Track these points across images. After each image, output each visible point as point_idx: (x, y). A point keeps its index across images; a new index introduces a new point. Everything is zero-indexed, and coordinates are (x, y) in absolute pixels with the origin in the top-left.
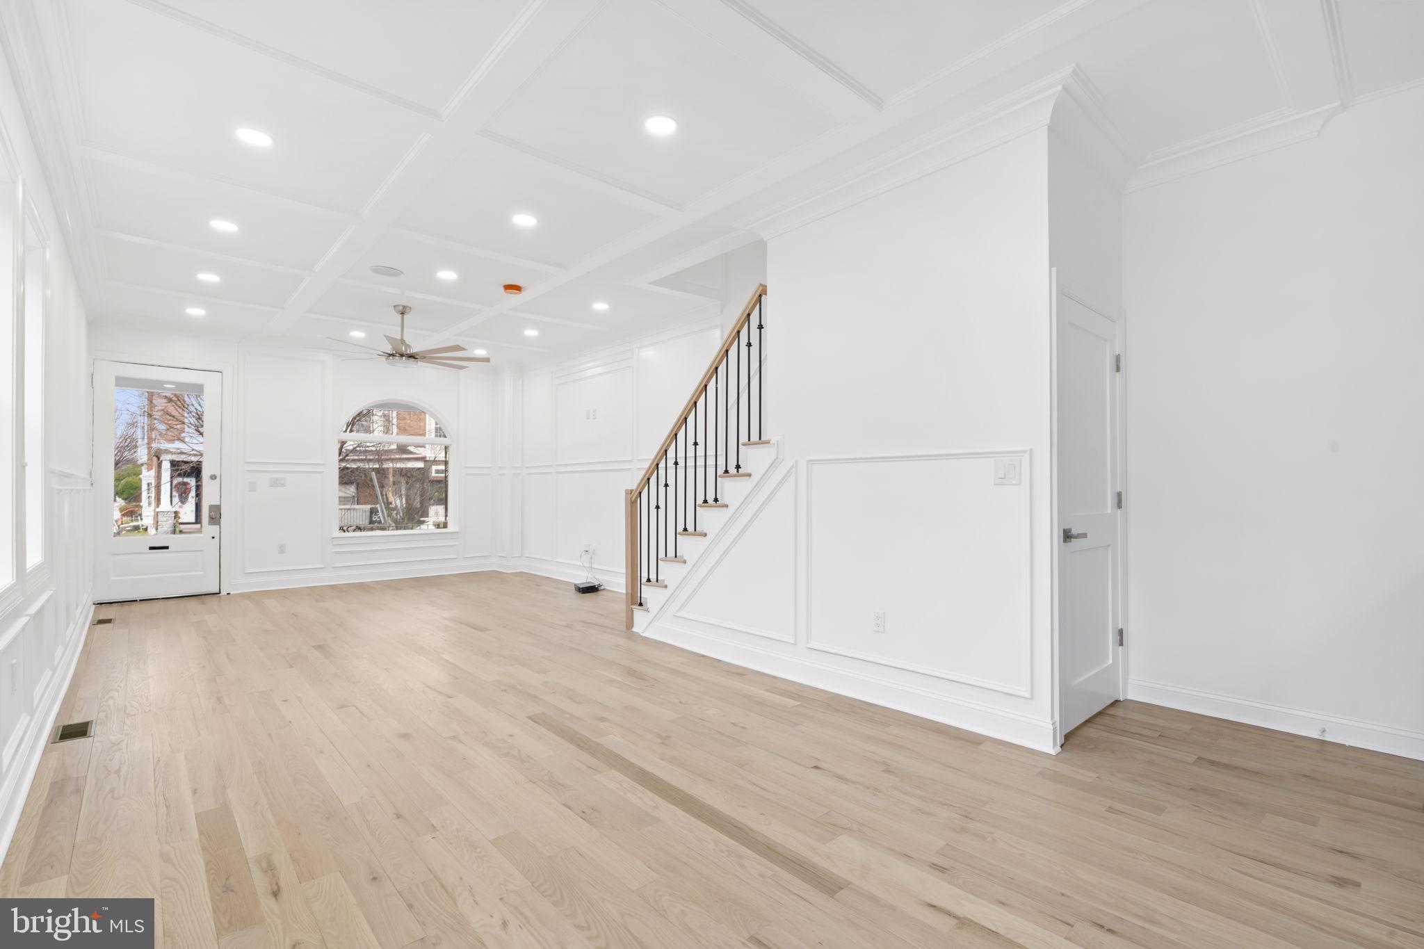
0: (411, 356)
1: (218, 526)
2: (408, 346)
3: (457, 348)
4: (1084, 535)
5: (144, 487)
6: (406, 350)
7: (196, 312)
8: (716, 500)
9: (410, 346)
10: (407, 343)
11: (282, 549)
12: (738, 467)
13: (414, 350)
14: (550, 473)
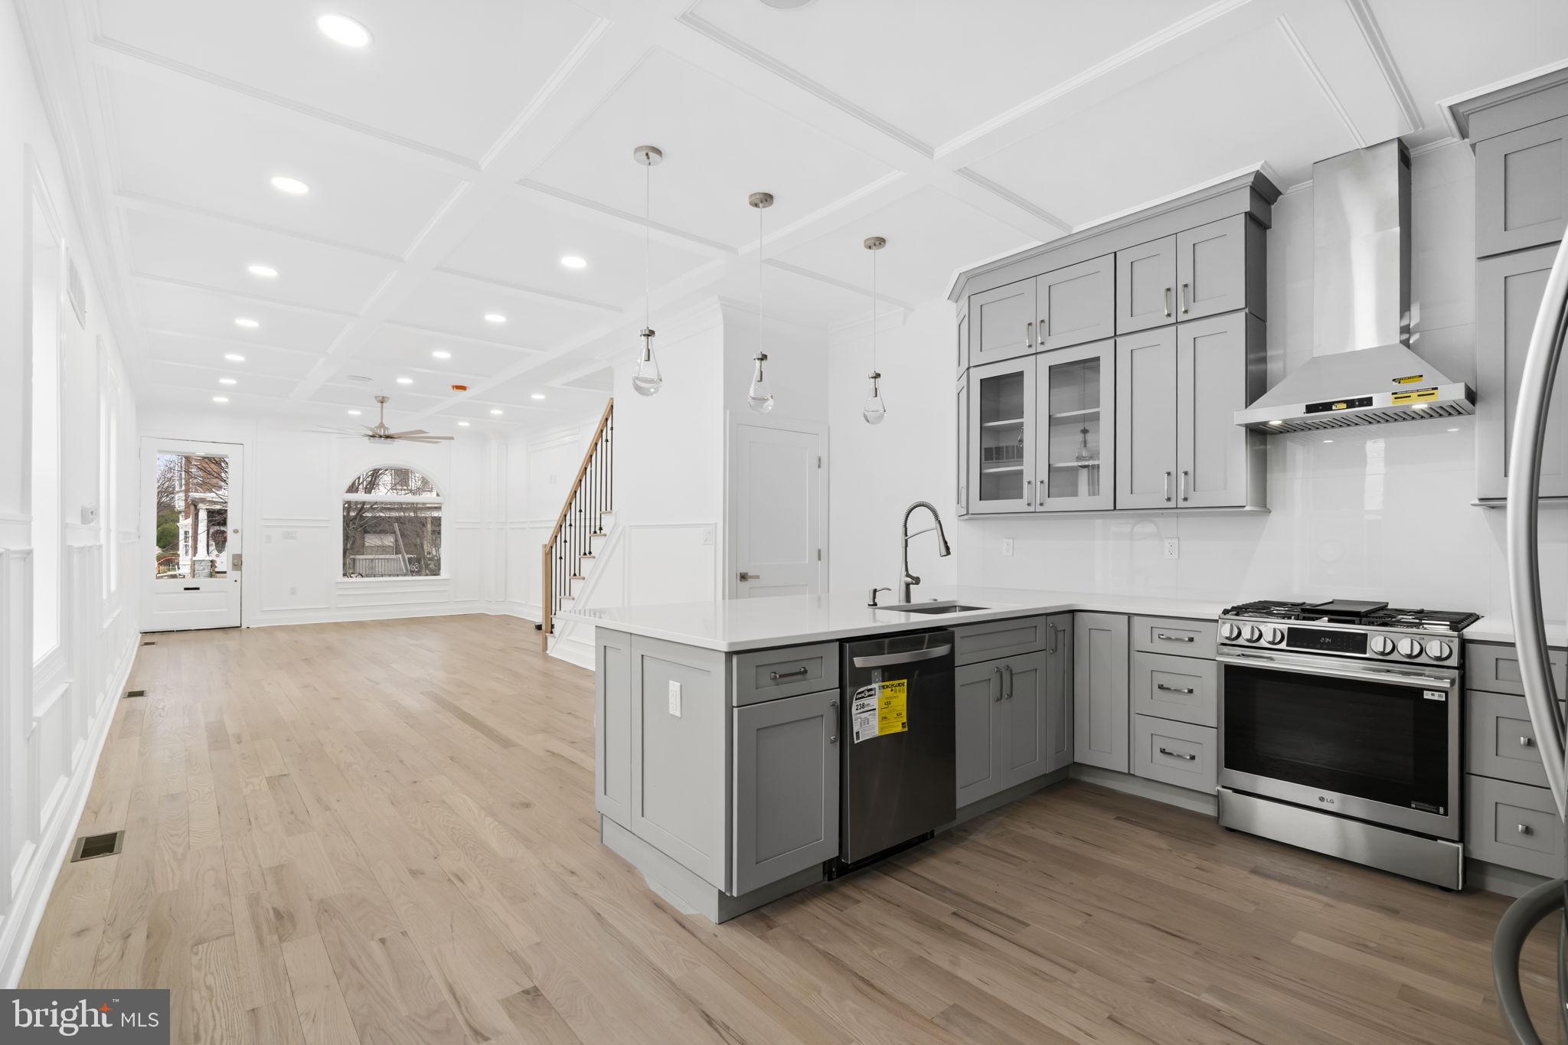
0: (387, 437)
1: (240, 572)
2: (385, 428)
3: (421, 432)
4: (758, 577)
5: (182, 537)
6: (384, 432)
7: (221, 400)
8: (590, 553)
9: (387, 428)
10: (386, 426)
11: (293, 592)
12: (601, 529)
13: (391, 431)
14: (525, 528)
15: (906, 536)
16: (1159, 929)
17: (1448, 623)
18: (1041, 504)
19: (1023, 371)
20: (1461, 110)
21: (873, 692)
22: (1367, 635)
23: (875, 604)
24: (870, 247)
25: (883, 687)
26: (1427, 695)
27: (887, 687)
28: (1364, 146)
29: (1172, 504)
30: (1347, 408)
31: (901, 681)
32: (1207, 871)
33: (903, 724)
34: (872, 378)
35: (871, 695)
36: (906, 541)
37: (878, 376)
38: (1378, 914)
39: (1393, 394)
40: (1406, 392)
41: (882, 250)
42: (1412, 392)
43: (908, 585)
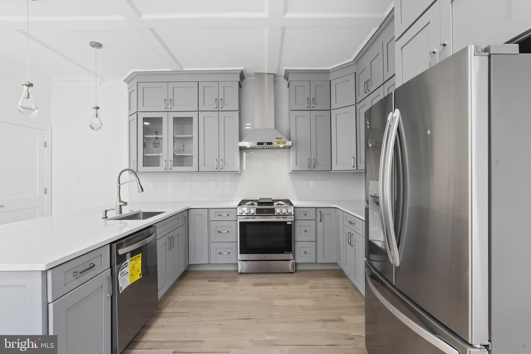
15: (120, 184)
16: (242, 319)
17: (289, 203)
18: (171, 169)
19: (162, 117)
20: (288, 71)
21: (127, 264)
22: (275, 208)
23: (106, 217)
24: (93, 46)
25: (131, 260)
26: (288, 223)
27: (133, 259)
28: (266, 73)
29: (218, 170)
30: (267, 145)
31: (139, 255)
32: (243, 290)
33: (140, 274)
34: (95, 108)
35: (126, 266)
36: (120, 186)
37: (98, 108)
38: (284, 286)
39: (277, 142)
40: (280, 142)
41: (100, 49)
42: (281, 142)
43: (121, 206)
